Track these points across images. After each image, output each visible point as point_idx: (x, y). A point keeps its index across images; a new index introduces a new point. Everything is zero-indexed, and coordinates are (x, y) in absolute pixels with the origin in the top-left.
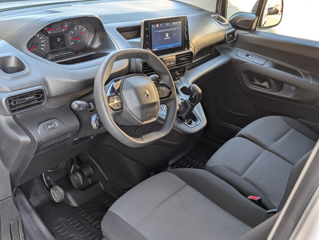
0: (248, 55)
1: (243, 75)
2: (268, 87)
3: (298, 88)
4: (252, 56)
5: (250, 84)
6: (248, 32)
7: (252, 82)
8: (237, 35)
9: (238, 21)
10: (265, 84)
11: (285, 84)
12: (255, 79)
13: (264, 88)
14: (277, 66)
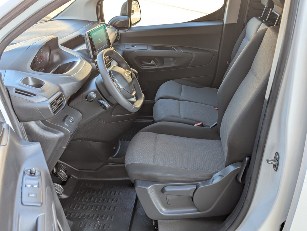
0: (133, 46)
1: (135, 61)
2: (155, 64)
3: (174, 58)
4: (136, 46)
5: (141, 66)
6: (127, 30)
7: (143, 64)
8: (120, 34)
9: (117, 23)
10: (152, 62)
11: (164, 58)
12: (143, 62)
13: (153, 65)
14: (155, 48)
